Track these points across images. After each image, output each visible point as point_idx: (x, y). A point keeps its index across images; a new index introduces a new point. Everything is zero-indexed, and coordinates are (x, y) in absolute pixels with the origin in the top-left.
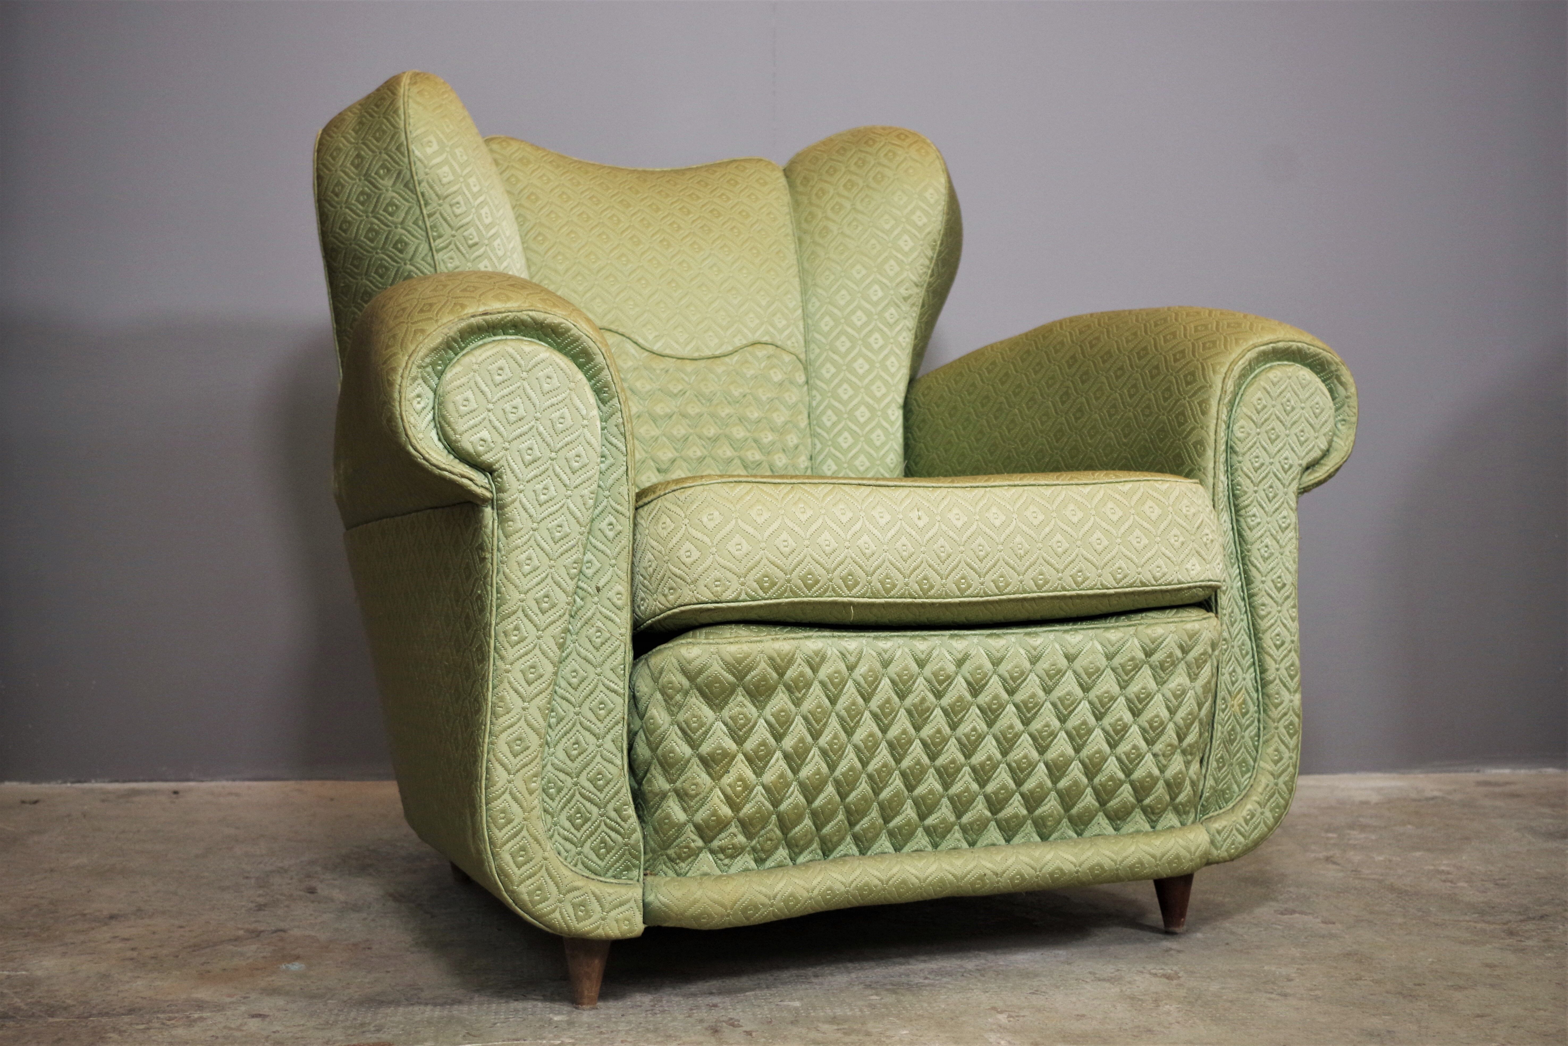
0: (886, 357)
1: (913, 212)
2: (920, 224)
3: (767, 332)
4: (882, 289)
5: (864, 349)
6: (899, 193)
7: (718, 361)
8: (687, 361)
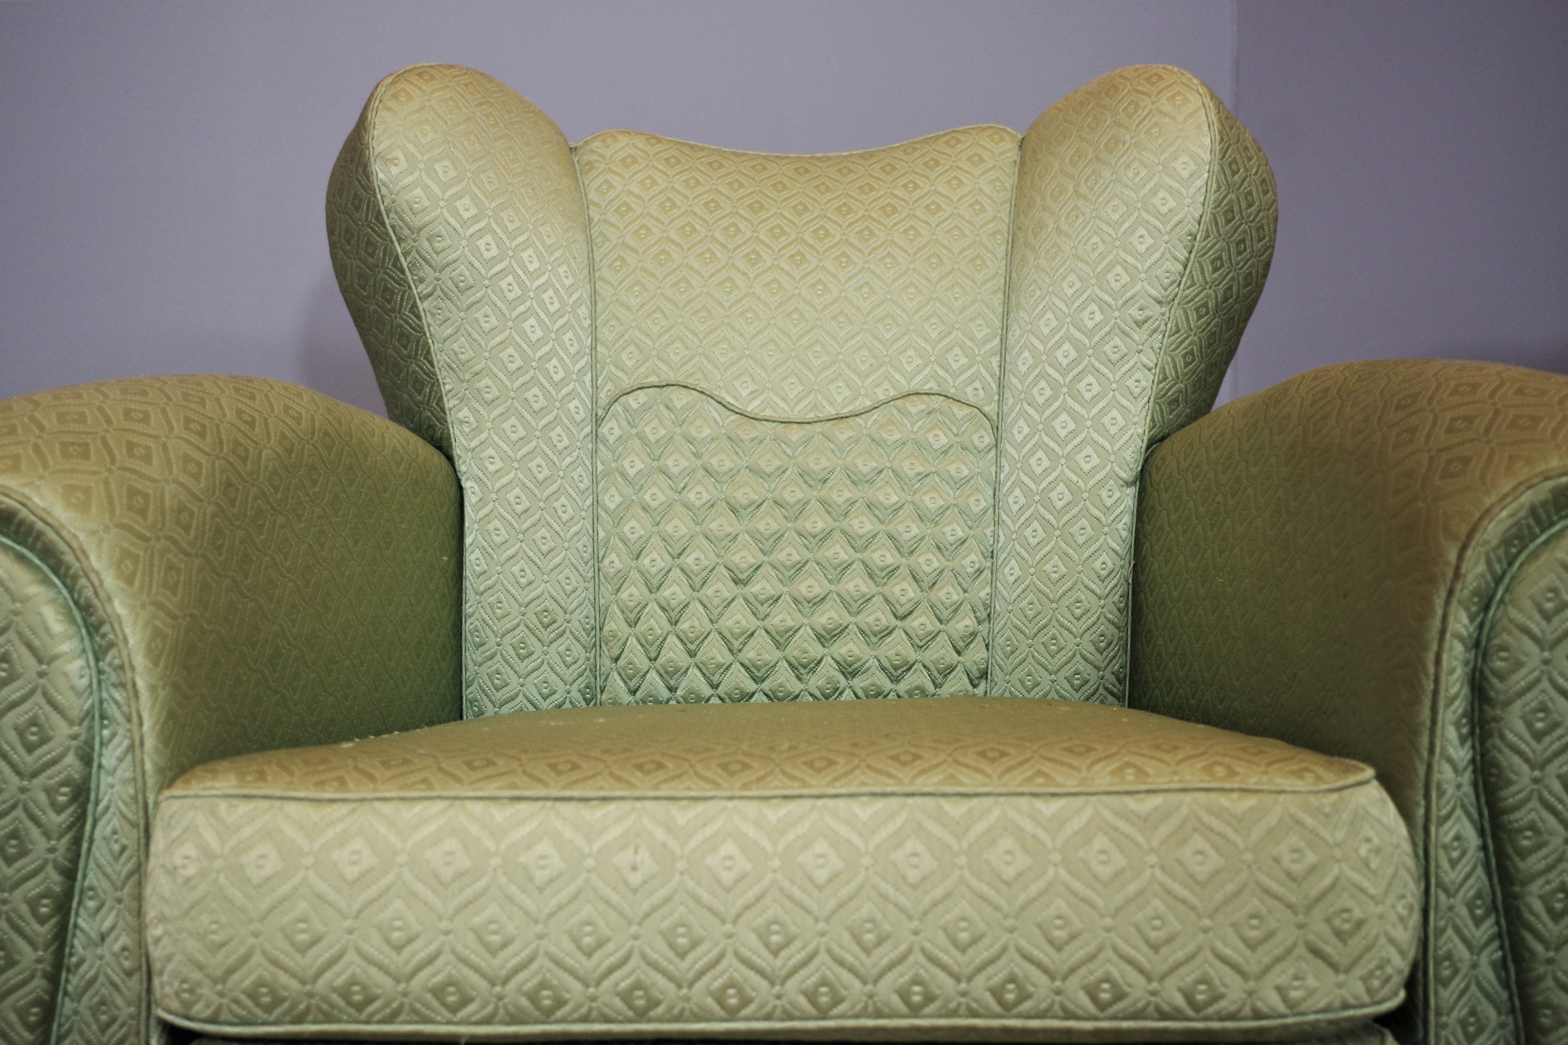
0: (1103, 412)
1: (1154, 192)
2: (1164, 210)
3: (934, 376)
4: (1101, 309)
5: (1069, 401)
6: (1136, 164)
7: (843, 424)
8: (795, 426)
